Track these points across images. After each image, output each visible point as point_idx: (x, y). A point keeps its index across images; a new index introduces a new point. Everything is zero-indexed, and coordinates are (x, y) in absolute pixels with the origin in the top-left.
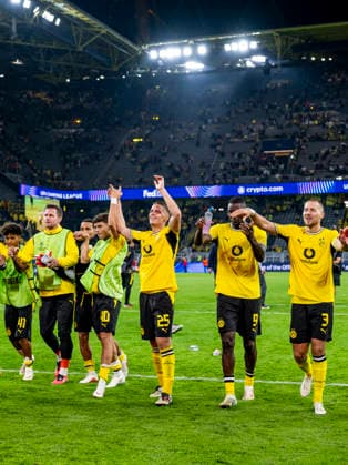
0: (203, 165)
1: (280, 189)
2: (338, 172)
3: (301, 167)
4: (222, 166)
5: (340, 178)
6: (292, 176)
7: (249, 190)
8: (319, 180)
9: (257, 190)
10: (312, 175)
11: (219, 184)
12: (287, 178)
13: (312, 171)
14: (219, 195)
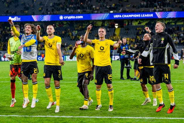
0: (41, 4)
1: (81, 17)
2: (111, 9)
3: (92, 6)
4: (51, 4)
5: (112, 12)
6: (88, 10)
7: (66, 18)
8: (101, 13)
9: (70, 18)
10: (98, 10)
11: (50, 14)
12: (85, 11)
13: (98, 8)
14: (50, 20)
